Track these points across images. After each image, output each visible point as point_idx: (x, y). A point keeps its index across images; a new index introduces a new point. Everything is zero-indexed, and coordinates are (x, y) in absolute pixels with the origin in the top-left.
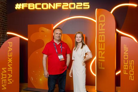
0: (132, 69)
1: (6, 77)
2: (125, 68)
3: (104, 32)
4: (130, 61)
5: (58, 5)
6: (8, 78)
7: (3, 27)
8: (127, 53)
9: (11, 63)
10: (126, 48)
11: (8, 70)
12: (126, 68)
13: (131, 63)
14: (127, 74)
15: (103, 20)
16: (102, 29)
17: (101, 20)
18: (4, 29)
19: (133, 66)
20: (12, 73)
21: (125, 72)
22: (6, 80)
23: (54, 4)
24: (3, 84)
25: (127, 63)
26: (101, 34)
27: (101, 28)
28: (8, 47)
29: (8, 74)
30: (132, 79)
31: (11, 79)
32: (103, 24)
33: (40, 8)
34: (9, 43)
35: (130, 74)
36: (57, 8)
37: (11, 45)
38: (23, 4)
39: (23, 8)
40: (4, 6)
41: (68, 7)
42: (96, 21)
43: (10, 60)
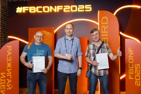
0: (137, 74)
1: (5, 83)
2: (130, 72)
3: (107, 35)
4: (135, 65)
5: (59, 8)
6: (7, 83)
7: (4, 31)
8: (133, 57)
9: (11, 67)
10: (131, 51)
11: (7, 75)
12: (132, 72)
13: (136, 67)
14: (133, 79)
15: (106, 22)
16: (105, 32)
17: (103, 22)
18: (6, 33)
19: (139, 70)
20: (11, 79)
21: (130, 77)
22: (5, 85)
23: (55, 7)
24: (2, 90)
25: (132, 68)
26: (104, 37)
27: (103, 31)
28: (7, 51)
29: (7, 79)
30: (138, 84)
31: (11, 85)
32: (106, 26)
33: (41, 12)
34: (8, 46)
35: (136, 79)
36: (58, 11)
37: (10, 49)
38: (24, 8)
39: (24, 12)
40: (5, 9)
41: (70, 10)
42: (98, 24)
43: (9, 65)
